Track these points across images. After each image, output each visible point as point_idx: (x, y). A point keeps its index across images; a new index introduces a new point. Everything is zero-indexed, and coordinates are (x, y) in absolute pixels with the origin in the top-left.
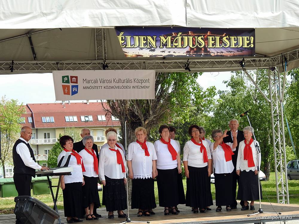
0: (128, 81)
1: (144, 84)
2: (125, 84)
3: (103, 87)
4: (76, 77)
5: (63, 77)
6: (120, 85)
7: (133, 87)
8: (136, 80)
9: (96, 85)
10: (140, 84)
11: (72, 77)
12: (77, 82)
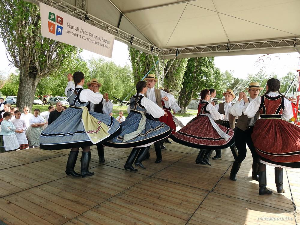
2: (96, 40)
3: (82, 37)
4: (62, 19)
5: (50, 13)
6: (93, 39)
7: (101, 44)
8: (103, 40)
9: (77, 32)
10: (105, 44)
11: (58, 17)
12: (62, 24)
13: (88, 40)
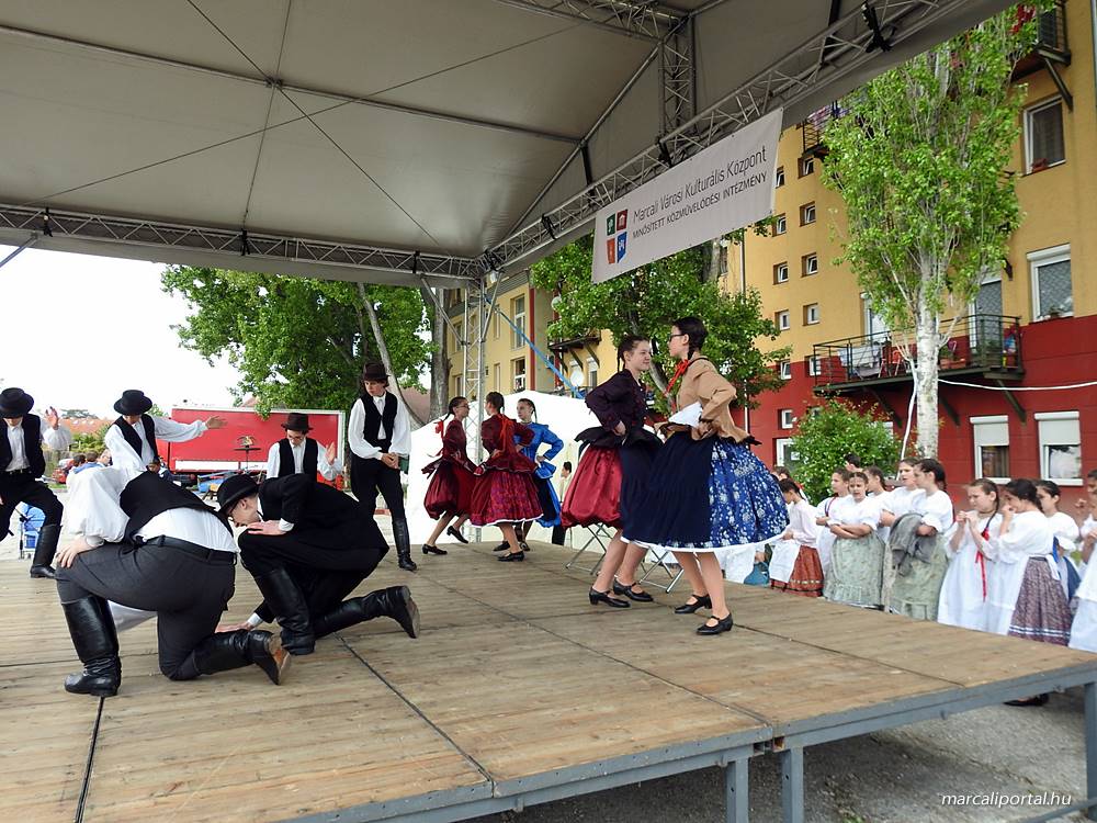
0: (715, 179)
1: (751, 172)
2: (707, 194)
3: (665, 220)
4: (625, 213)
5: (608, 221)
6: (698, 198)
7: (727, 193)
8: (732, 170)
9: (654, 218)
10: (741, 177)
11: (619, 215)
12: (624, 227)
13: (683, 213)
